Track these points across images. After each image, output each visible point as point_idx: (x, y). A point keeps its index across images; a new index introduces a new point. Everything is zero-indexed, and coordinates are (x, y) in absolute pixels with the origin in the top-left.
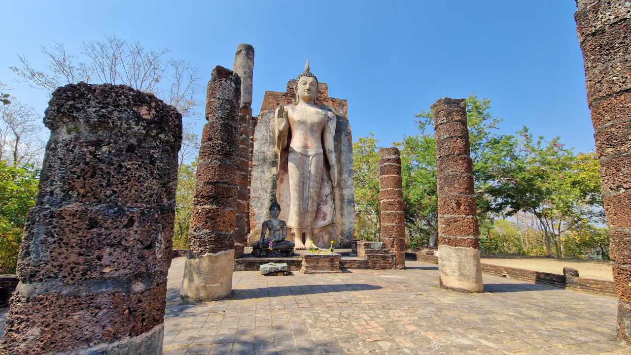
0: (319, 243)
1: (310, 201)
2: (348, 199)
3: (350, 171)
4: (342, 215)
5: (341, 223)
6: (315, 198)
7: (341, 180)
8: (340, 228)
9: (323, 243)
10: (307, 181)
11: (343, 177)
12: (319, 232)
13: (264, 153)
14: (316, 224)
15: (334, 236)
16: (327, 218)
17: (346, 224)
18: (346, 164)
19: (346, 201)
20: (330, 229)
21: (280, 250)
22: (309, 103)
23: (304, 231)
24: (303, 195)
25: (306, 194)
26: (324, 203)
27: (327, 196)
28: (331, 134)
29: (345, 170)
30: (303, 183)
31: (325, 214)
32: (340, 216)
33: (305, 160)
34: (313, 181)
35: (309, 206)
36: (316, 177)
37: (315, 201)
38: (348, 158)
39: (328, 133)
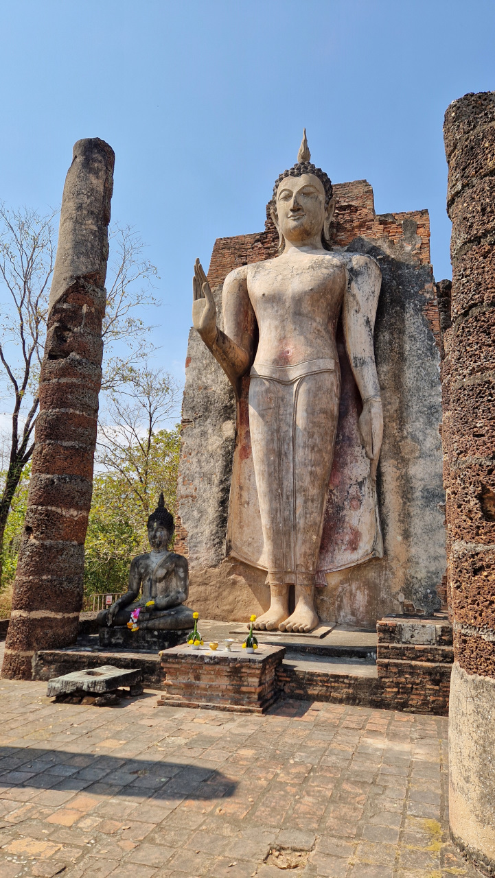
0: (342, 614)
1: (300, 501)
2: (425, 490)
3: (431, 408)
4: (406, 535)
5: (403, 558)
6: (314, 491)
7: (403, 438)
8: (400, 573)
9: (353, 614)
10: (288, 449)
11: (409, 428)
12: (342, 582)
13: (206, 388)
14: (332, 562)
15: (383, 595)
16: (361, 544)
17: (421, 561)
18: (418, 389)
19: (418, 494)
20: (371, 574)
21: (156, 633)
22: (304, 245)
23: (289, 579)
24: (280, 485)
25: (288, 484)
26: (354, 503)
27: (361, 484)
29: (415, 408)
30: (280, 455)
31: (356, 534)
32: (400, 538)
33: (280, 395)
34: (304, 447)
35: (298, 513)
36: (311, 435)
37: (313, 501)
38: (424, 372)
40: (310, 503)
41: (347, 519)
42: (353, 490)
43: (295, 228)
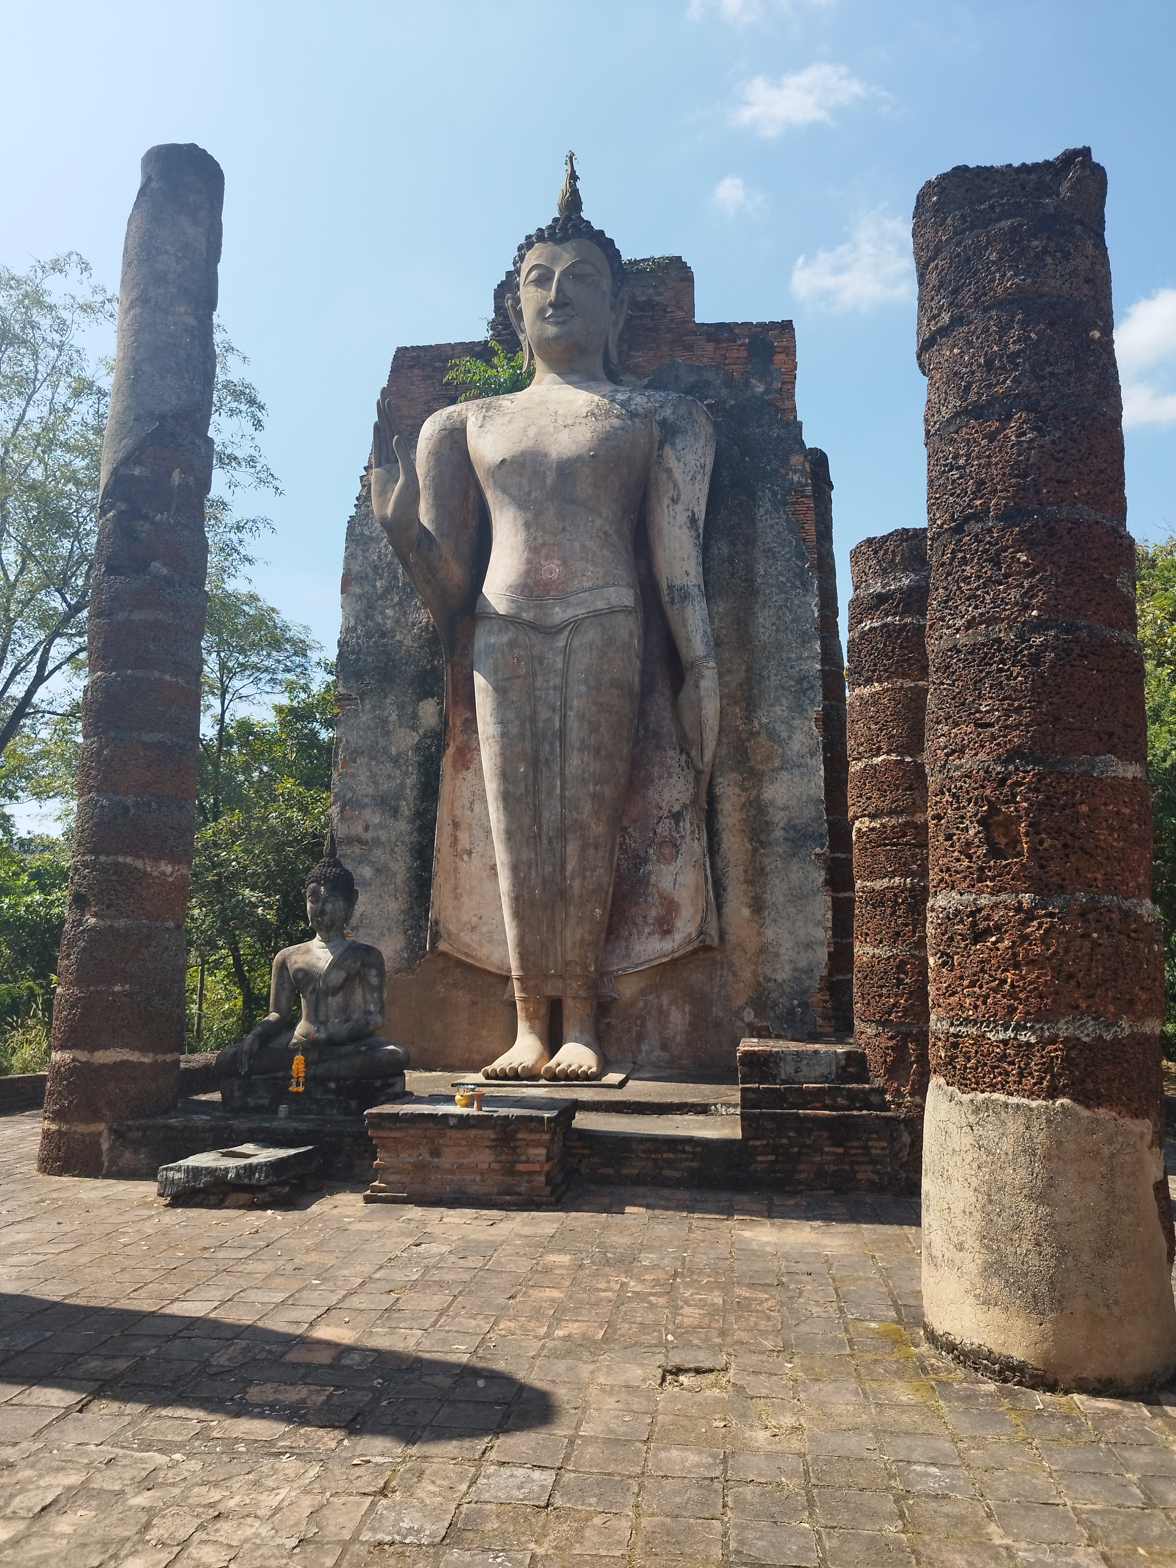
0: (645, 1047)
1: (572, 848)
2: (790, 826)
3: (800, 680)
4: (758, 906)
5: (752, 947)
6: (597, 829)
7: (753, 734)
8: (747, 974)
9: (664, 1047)
10: (552, 752)
11: (763, 717)
12: (643, 992)
14: (628, 956)
15: (717, 1012)
16: (679, 924)
17: (783, 950)
18: (779, 646)
19: (779, 834)
20: (697, 977)
23: (551, 989)
24: (537, 818)
25: (550, 816)
26: (666, 851)
27: (677, 817)
28: (679, 507)
29: (774, 681)
30: (536, 763)
31: (671, 906)
32: (746, 912)
33: (536, 652)
34: (581, 750)
35: (569, 868)
37: (596, 846)
38: (789, 617)
39: (666, 501)
40: (591, 851)
41: (653, 879)
42: (664, 828)
43: (557, 338)
